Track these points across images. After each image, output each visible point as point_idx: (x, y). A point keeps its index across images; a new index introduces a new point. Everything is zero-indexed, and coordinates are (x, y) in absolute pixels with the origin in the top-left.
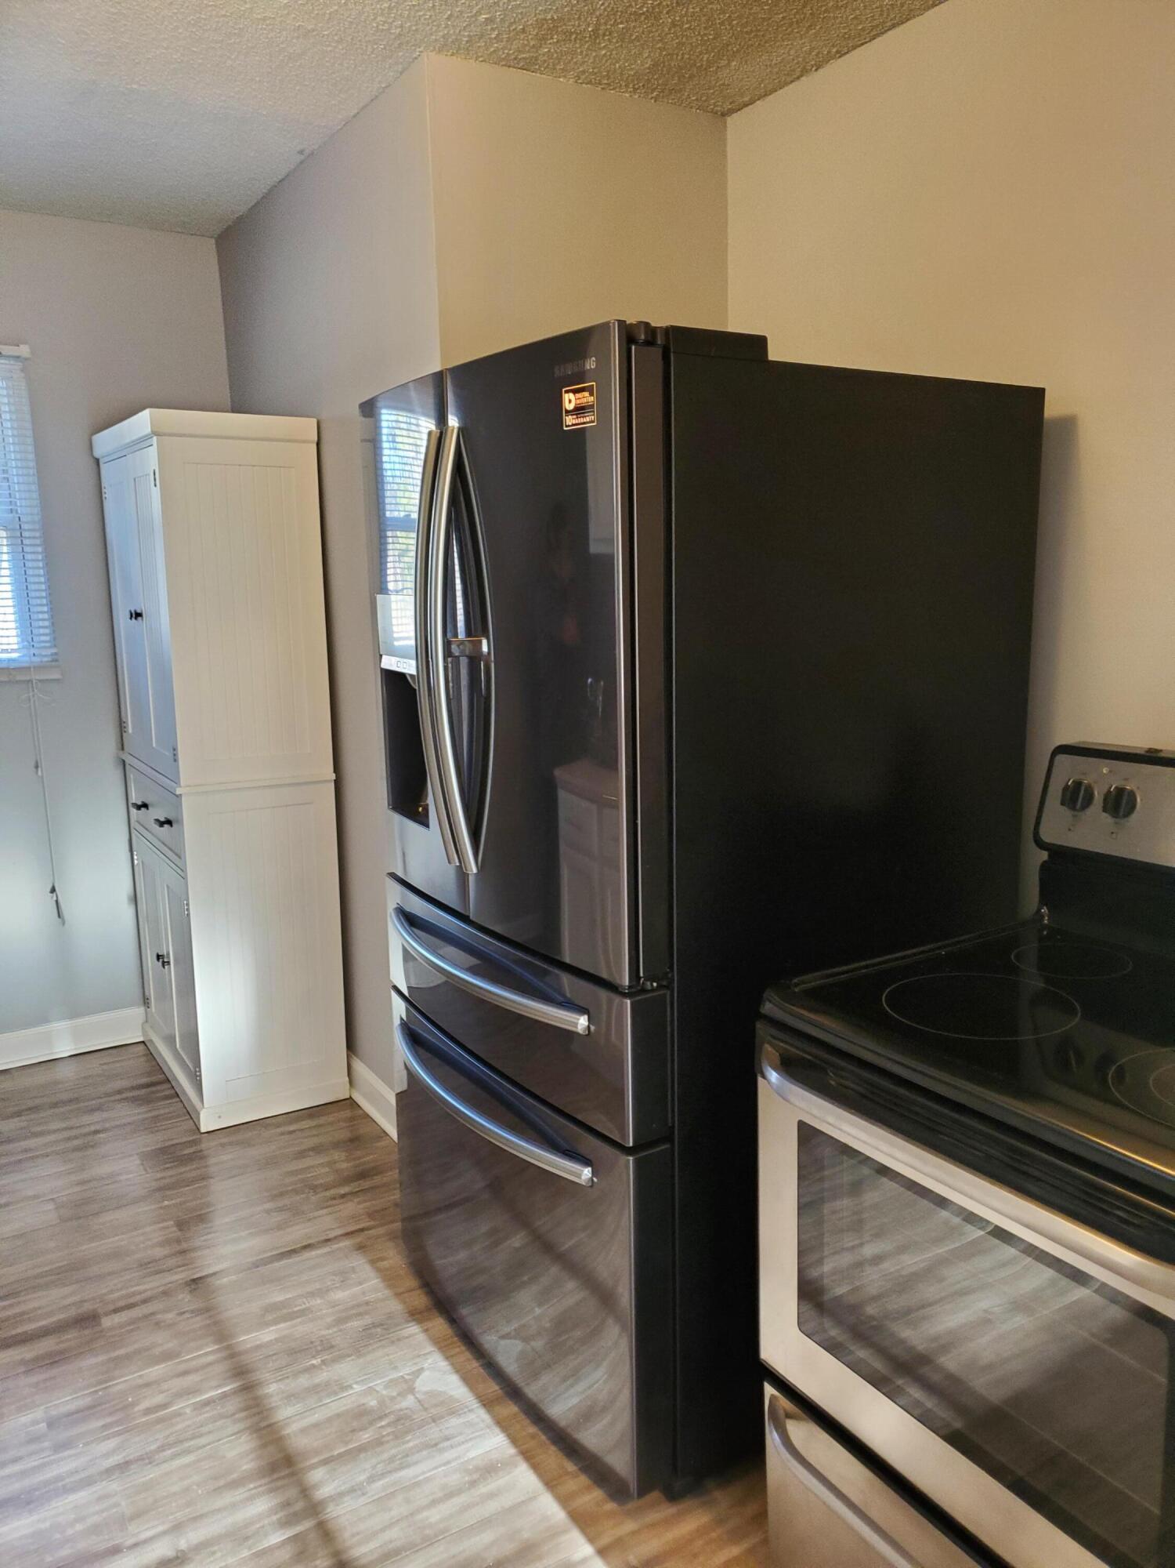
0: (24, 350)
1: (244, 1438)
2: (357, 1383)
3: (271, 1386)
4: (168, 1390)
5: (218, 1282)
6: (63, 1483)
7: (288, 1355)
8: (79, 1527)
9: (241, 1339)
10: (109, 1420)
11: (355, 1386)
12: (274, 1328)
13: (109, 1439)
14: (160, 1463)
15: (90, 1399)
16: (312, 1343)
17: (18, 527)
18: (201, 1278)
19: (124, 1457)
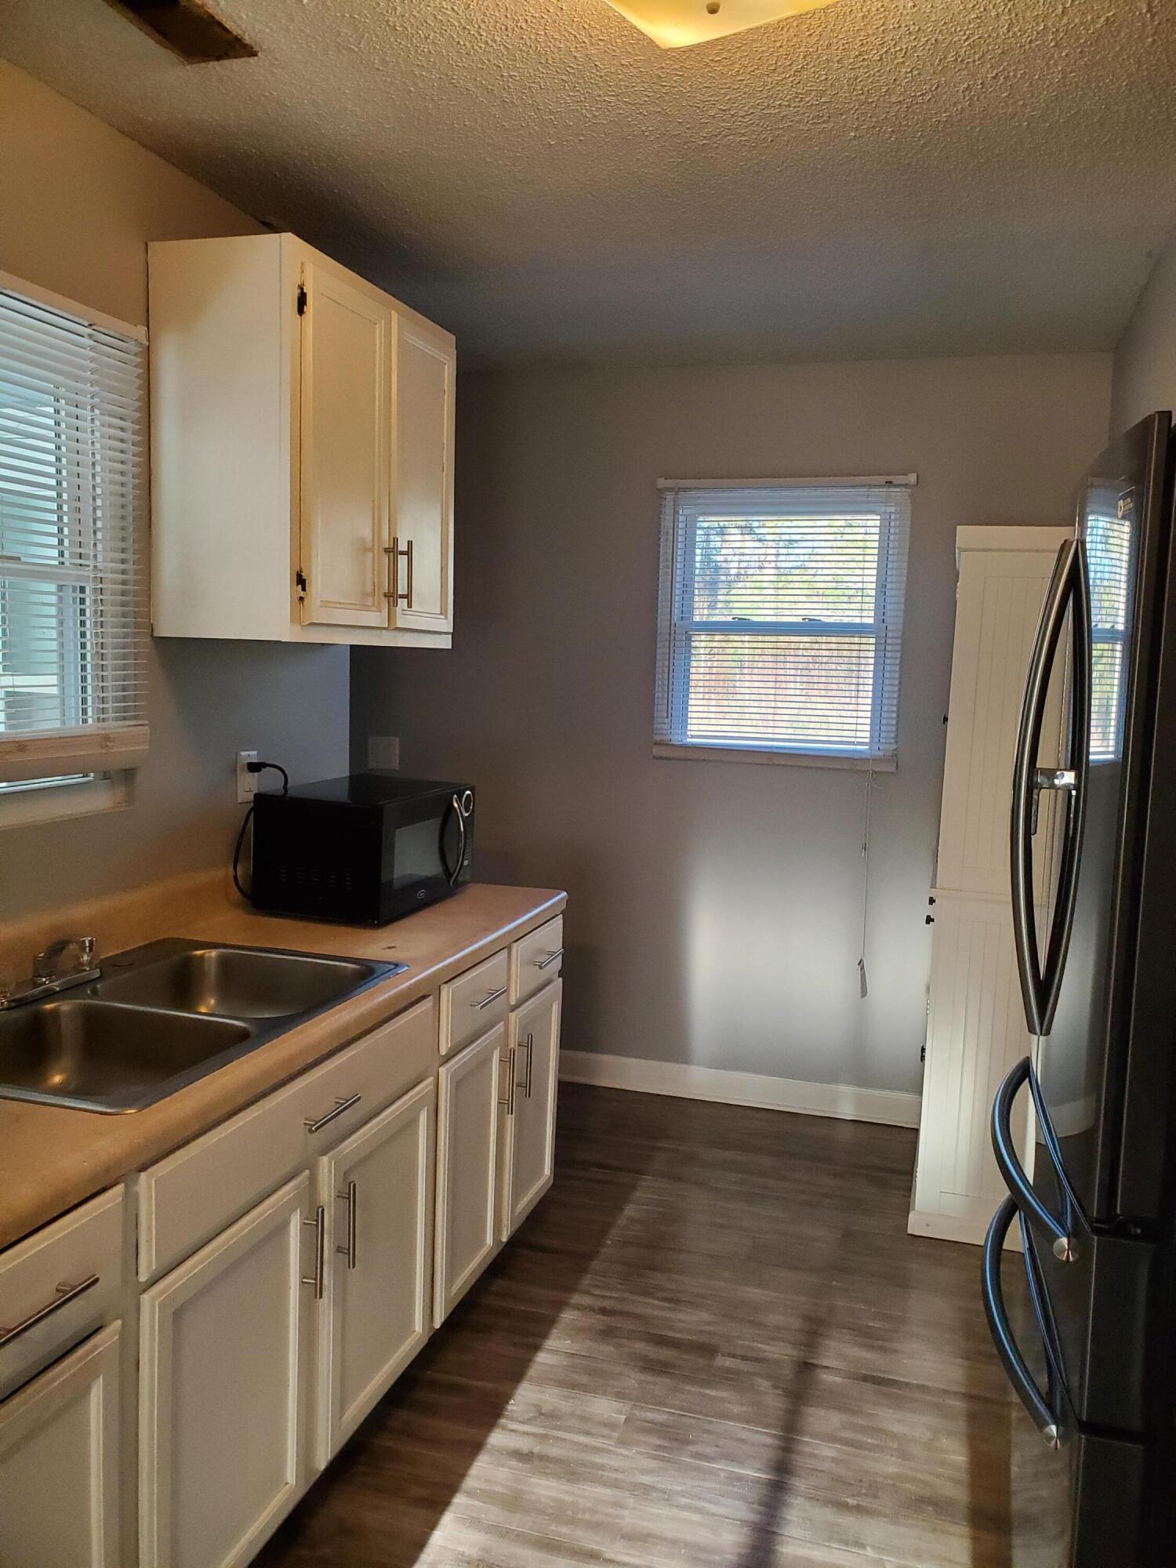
0: (912, 478)
1: (745, 1530)
2: (873, 1547)
3: (799, 1498)
4: (722, 1448)
5: (825, 1376)
6: (603, 1473)
7: (833, 1479)
8: (587, 1516)
9: (806, 1440)
10: (666, 1444)
11: (868, 1548)
12: (839, 1446)
13: (655, 1459)
14: (673, 1505)
15: (665, 1417)
16: (861, 1481)
17: (884, 635)
18: (813, 1365)
19: (654, 1482)
